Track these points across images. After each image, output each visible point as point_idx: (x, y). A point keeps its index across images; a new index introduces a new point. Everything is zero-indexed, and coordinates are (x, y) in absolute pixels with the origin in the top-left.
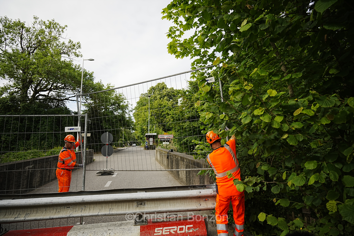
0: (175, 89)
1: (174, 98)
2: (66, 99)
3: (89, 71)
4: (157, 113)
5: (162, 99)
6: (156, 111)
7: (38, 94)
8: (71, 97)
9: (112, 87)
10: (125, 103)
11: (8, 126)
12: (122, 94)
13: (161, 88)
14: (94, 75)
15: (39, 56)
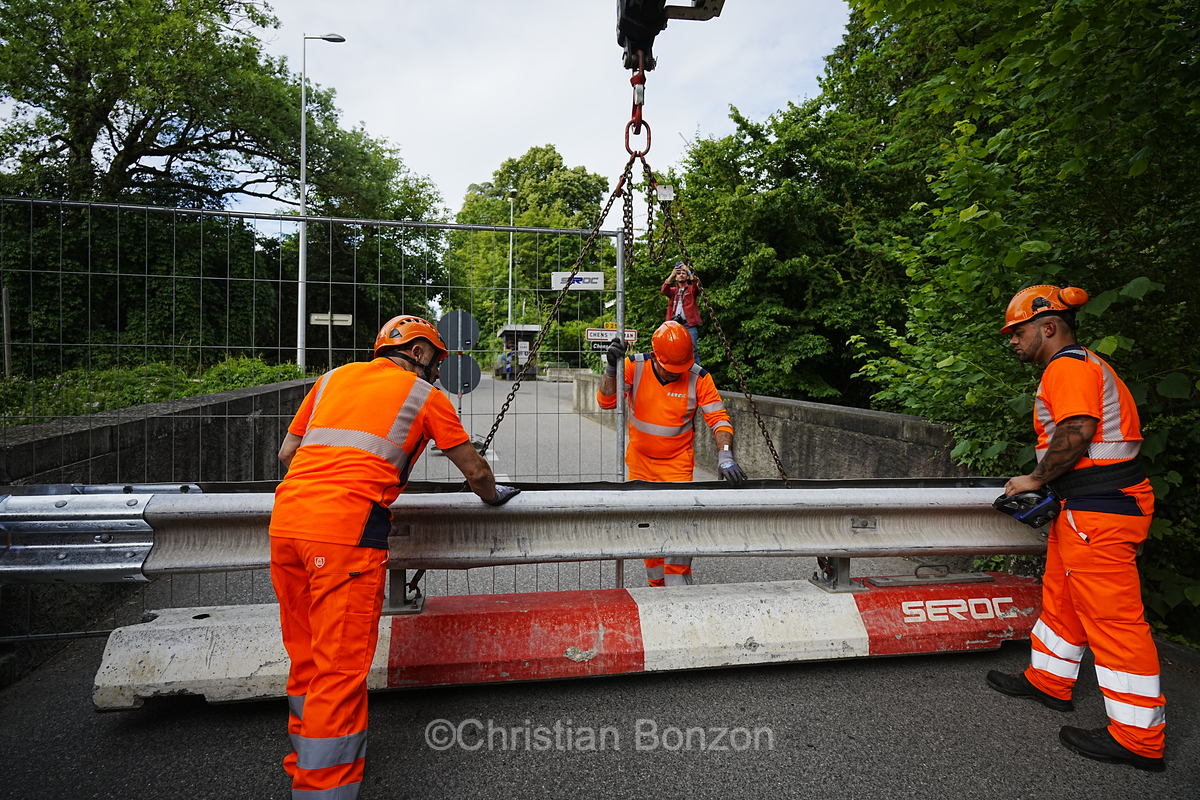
0: (589, 172)
1: (588, 204)
2: (233, 190)
3: (318, 85)
4: (528, 257)
5: (545, 206)
6: (526, 248)
7: (134, 165)
8: (254, 182)
9: (391, 152)
10: (435, 212)
11: (47, 279)
12: (426, 181)
13: (543, 168)
14: (336, 102)
15: (142, 12)
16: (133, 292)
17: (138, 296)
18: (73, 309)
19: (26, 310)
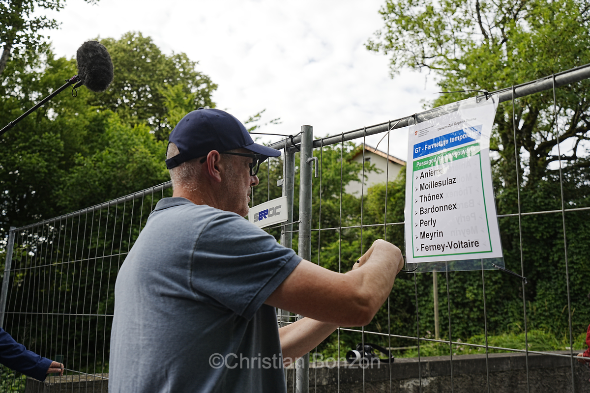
16: (540, 265)
17: (545, 268)
18: (495, 283)
19: (466, 286)
